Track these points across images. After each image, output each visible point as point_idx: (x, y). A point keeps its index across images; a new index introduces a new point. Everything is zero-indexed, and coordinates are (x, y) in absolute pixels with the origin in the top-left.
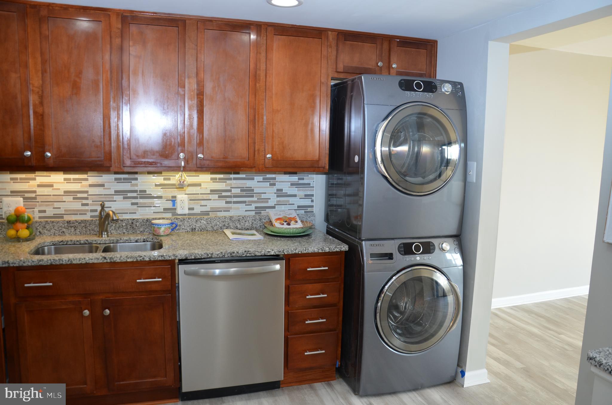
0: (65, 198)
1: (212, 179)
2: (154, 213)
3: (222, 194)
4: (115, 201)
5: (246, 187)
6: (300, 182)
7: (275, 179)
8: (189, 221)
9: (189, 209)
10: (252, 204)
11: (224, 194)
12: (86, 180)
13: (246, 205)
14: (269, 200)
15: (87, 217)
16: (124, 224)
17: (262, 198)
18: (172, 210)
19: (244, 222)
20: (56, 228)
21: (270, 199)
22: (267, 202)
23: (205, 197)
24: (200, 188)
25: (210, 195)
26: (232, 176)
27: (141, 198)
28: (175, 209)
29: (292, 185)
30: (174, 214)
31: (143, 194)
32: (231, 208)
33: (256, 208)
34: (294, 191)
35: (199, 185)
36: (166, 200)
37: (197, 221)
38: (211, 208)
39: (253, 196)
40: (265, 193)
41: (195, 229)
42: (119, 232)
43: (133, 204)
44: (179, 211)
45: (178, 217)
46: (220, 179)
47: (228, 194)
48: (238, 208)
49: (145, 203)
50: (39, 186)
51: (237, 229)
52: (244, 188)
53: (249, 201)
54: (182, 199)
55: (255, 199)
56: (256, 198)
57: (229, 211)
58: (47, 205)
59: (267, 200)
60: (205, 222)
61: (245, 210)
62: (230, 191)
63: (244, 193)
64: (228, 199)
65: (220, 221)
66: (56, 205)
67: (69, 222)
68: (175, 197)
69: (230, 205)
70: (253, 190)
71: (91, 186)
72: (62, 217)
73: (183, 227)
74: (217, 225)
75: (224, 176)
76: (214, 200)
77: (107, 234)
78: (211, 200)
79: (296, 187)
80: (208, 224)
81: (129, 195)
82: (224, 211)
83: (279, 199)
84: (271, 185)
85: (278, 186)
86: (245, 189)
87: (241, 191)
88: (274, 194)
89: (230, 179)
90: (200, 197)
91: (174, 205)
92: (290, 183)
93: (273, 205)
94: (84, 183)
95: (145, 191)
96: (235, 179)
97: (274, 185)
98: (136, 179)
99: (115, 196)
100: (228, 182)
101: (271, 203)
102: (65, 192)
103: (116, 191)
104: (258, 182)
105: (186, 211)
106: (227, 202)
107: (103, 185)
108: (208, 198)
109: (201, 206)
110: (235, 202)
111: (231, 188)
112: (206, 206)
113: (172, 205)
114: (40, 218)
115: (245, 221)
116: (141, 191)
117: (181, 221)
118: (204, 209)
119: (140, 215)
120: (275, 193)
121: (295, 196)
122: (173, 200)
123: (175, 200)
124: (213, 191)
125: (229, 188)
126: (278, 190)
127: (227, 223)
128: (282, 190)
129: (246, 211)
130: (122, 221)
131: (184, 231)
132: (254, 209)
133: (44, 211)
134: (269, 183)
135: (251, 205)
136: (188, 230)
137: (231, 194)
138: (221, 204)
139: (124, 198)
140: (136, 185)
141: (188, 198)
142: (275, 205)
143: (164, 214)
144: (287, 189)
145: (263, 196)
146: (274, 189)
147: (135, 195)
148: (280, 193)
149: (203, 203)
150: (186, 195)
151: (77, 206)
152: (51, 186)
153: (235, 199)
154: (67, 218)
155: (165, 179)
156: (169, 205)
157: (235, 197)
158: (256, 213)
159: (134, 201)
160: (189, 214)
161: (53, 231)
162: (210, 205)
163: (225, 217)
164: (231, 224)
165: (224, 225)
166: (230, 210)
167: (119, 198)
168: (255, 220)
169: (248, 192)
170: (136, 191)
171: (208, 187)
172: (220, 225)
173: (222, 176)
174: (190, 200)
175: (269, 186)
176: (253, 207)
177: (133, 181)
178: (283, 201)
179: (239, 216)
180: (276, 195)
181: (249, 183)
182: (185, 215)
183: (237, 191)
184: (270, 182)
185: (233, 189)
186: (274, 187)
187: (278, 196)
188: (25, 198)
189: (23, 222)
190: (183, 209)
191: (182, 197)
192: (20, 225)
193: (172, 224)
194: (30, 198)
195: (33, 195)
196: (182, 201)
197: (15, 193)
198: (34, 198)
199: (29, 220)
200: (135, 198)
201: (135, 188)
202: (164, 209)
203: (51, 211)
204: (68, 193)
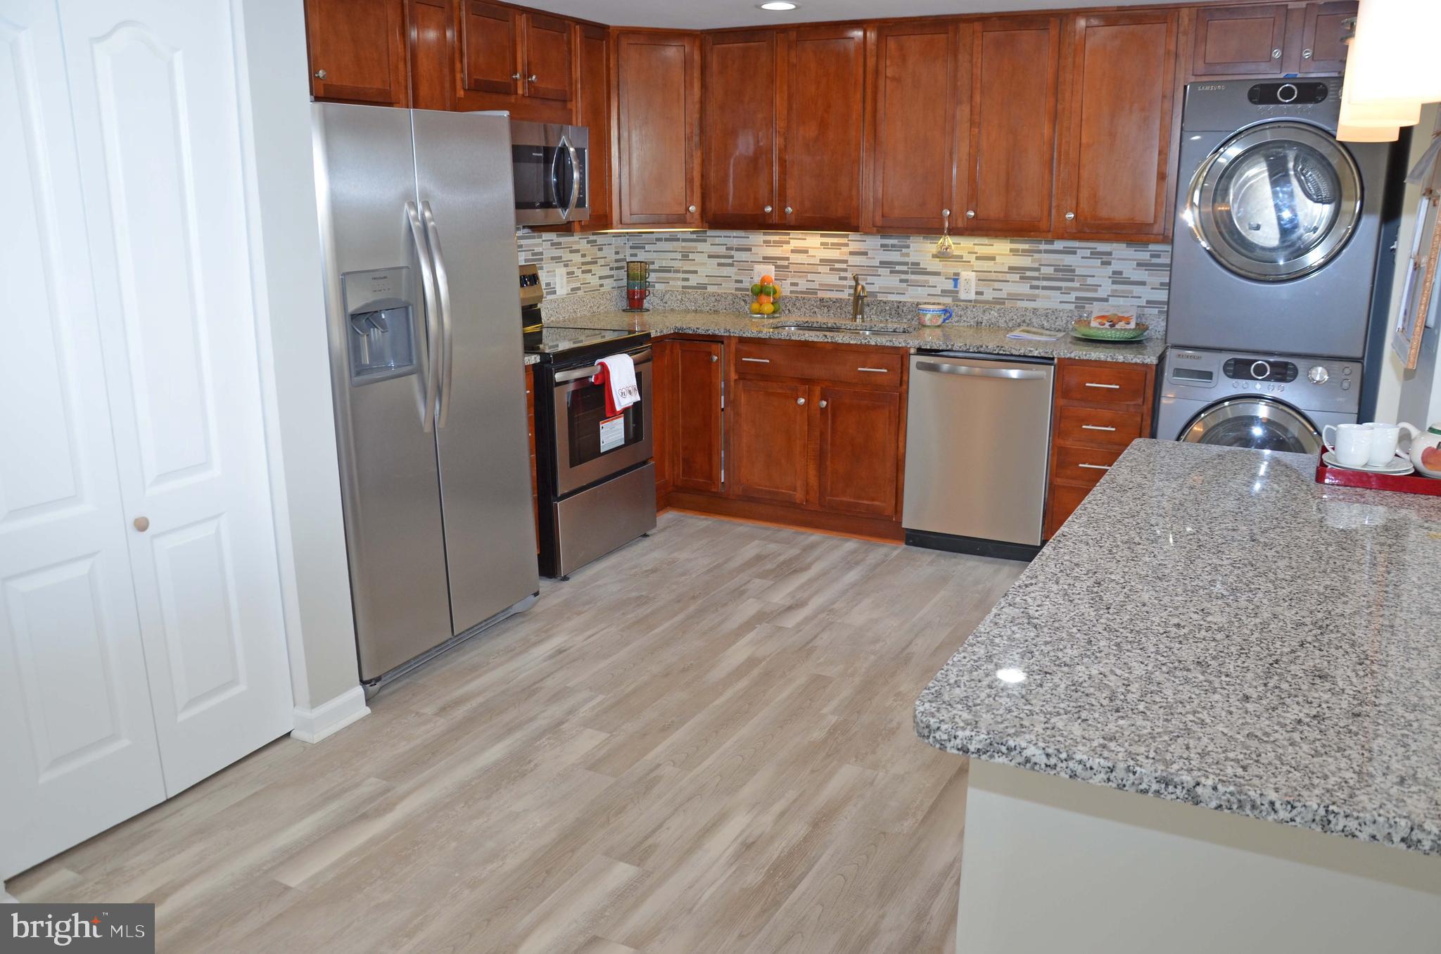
0: (820, 269)
1: (1011, 250)
2: (928, 295)
3: (1025, 273)
4: (880, 275)
5: (1063, 266)
6: (1152, 262)
7: (1110, 254)
8: (974, 310)
9: (977, 293)
10: (1072, 292)
11: (1028, 274)
12: (847, 245)
13: (1061, 293)
14: (1099, 288)
15: (839, 296)
16: (887, 308)
17: (1088, 283)
18: (953, 293)
19: (1054, 318)
20: (807, 307)
21: (1100, 286)
22: (1096, 291)
23: (1000, 276)
24: (994, 263)
25: (1008, 275)
26: (1043, 247)
27: (913, 273)
28: (957, 292)
29: (1138, 265)
30: (954, 298)
31: (916, 268)
32: (1037, 296)
33: (1077, 298)
34: (1141, 275)
35: (993, 259)
36: (946, 279)
37: (984, 311)
38: (1008, 294)
39: (1073, 280)
40: (1093, 276)
41: (981, 323)
42: (880, 318)
43: (901, 281)
44: (963, 296)
45: (959, 303)
46: (1024, 251)
47: (1036, 274)
48: (1049, 298)
49: (917, 281)
50: (793, 251)
51: (1043, 328)
52: (1059, 266)
53: (1066, 288)
54: (967, 278)
55: (1077, 284)
56: (1079, 284)
57: (1035, 301)
58: (800, 277)
59: (1095, 288)
60: (996, 314)
61: (1059, 300)
62: (1038, 270)
63: (1060, 275)
64: (1035, 283)
65: (1019, 314)
66: (810, 277)
67: (822, 300)
68: (958, 274)
69: (1037, 292)
70: (1074, 271)
71: (852, 253)
72: (816, 293)
73: (965, 319)
74: (1013, 320)
75: (1030, 247)
76: (1013, 282)
77: (863, 318)
78: (1008, 281)
79: (1146, 270)
80: (1000, 316)
81: (898, 268)
82: (1027, 300)
83: (1115, 287)
84: (1103, 263)
85: (1116, 266)
86: (1061, 267)
87: (1055, 270)
88: (1107, 279)
89: (1039, 252)
90: (994, 276)
91: (956, 286)
92: (1135, 262)
93: (1106, 297)
94: (845, 249)
95: (918, 264)
96: (1047, 251)
97: (1109, 263)
98: (908, 247)
99: (880, 269)
100: (1037, 256)
101: (1101, 293)
102: (821, 260)
103: (881, 263)
104: (1082, 258)
105: (972, 296)
106: (1032, 287)
107: (865, 254)
108: (1004, 279)
109: (993, 290)
110: (1044, 288)
111: (1040, 265)
112: (1001, 290)
113: (953, 285)
114: (791, 292)
115: (1056, 318)
116: (913, 264)
117: (963, 309)
118: (998, 295)
119: (911, 297)
120: (1110, 277)
121: (1143, 283)
123: (957, 279)
124: (1012, 269)
125: (1036, 265)
126: (1114, 273)
127: (1029, 318)
128: (1121, 273)
129: (1061, 302)
130: (885, 303)
131: (966, 324)
132: (1073, 300)
133: (796, 284)
134: (1100, 260)
135: (1069, 294)
136: (972, 323)
137: (1040, 274)
138: (1024, 288)
139: (891, 272)
140: (907, 255)
141: (977, 277)
142: (1108, 296)
143: (941, 298)
144: (1131, 272)
145: (1090, 281)
146: (1109, 270)
147: (904, 268)
148: (1117, 278)
149: (997, 285)
150: (974, 273)
151: (833, 279)
152: (806, 252)
153: (1045, 283)
154: (821, 294)
156: (949, 285)
157: (1045, 279)
158: (1076, 307)
159: (904, 277)
160: (976, 301)
161: (804, 310)
162: (1008, 289)
163: (1026, 309)
164: (1034, 320)
165: (1024, 321)
166: (1037, 300)
167: (884, 271)
168: (1071, 317)
169: (1067, 273)
170: (906, 264)
171: (1005, 262)
172: (1018, 321)
173: (1026, 246)
174: (979, 280)
175: (1099, 264)
176: (1072, 296)
177: (903, 249)
178: (1123, 291)
179: (1047, 309)
180: (1111, 280)
181: (1068, 260)
182: (970, 301)
183: (1050, 270)
184: (1101, 258)
185: (1042, 267)
186: (1109, 267)
187: (1114, 283)
188: (777, 267)
189: (768, 294)
190: (968, 292)
191: (967, 275)
192: (764, 298)
193: (945, 311)
194: (782, 266)
195: (786, 263)
196: (967, 281)
197: (767, 260)
198: (787, 267)
199: (775, 292)
200: (906, 273)
201: (906, 259)
202: (943, 291)
203: (804, 284)
204: (824, 261)
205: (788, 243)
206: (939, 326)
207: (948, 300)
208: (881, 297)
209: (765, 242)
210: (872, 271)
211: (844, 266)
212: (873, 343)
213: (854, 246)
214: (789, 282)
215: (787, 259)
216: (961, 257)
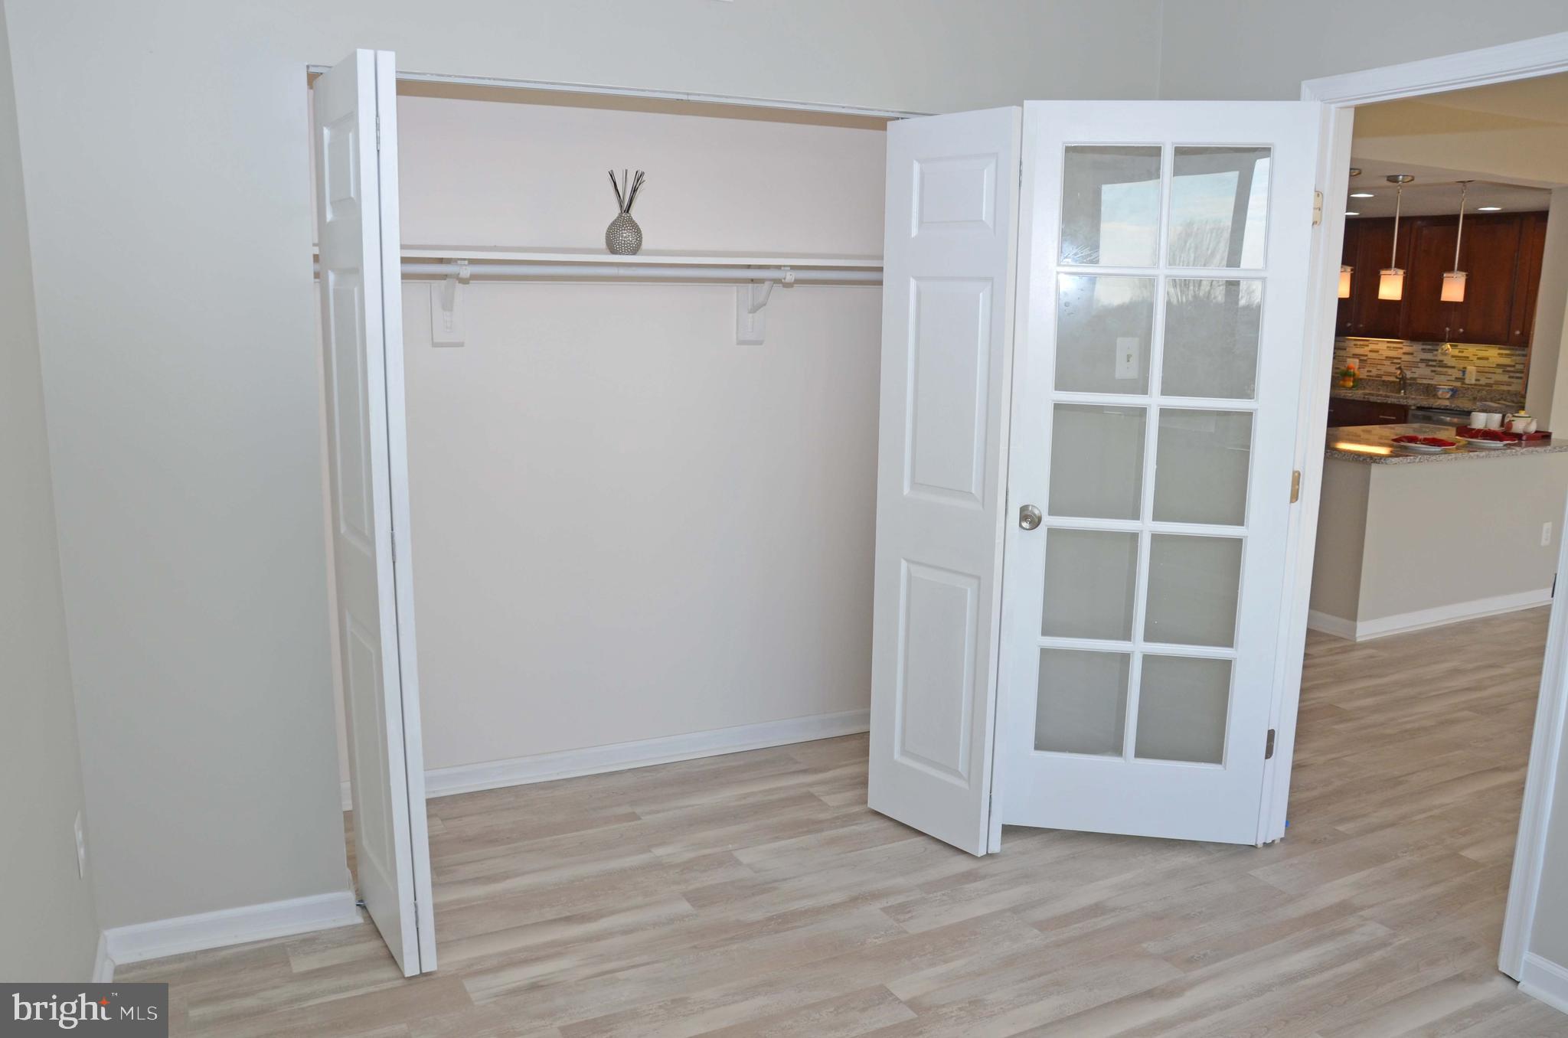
0: (1385, 362)
1: (1499, 354)
2: (1446, 380)
4: (1419, 368)
8: (1472, 390)
9: (1476, 380)
12: (1401, 348)
15: (1392, 379)
16: (1421, 387)
18: (1461, 380)
20: (1372, 385)
23: (1491, 370)
24: (1488, 361)
25: (1496, 369)
27: (1439, 367)
28: (1464, 379)
30: (1463, 383)
31: (1441, 364)
35: (1487, 358)
36: (1458, 371)
37: (1478, 391)
38: (1495, 381)
41: (1476, 398)
43: (1433, 371)
44: (1467, 381)
45: (1464, 386)
46: (1504, 354)
49: (1441, 372)
50: (1370, 351)
58: (1373, 367)
60: (1485, 393)
62: (1514, 366)
65: (1498, 394)
66: (1379, 367)
67: (1384, 381)
69: (1512, 380)
71: (1404, 353)
72: (1381, 377)
73: (1467, 396)
75: (1508, 352)
77: (1405, 392)
78: (1496, 373)
80: (1487, 395)
81: (1431, 363)
82: (1505, 385)
90: (1487, 370)
91: (1464, 375)
94: (1401, 350)
98: (1437, 350)
99: (1419, 364)
100: (1512, 358)
102: (1387, 357)
103: (1421, 360)
105: (1473, 382)
106: (1510, 377)
107: (1412, 354)
108: (1493, 372)
109: (1486, 378)
112: (1491, 378)
114: (1368, 376)
116: (1439, 360)
117: (1466, 390)
118: (1488, 381)
119: (1435, 381)
122: (1464, 370)
124: (1499, 366)
125: (1513, 364)
127: (1504, 396)
130: (1419, 384)
131: (1467, 399)
133: (1370, 371)
136: (1471, 398)
139: (1427, 366)
140: (1436, 355)
141: (1476, 370)
143: (1453, 382)
147: (1434, 363)
149: (1488, 375)
150: (1475, 368)
151: (1392, 369)
152: (1377, 352)
154: (1385, 378)
155: (1460, 352)
156: (1460, 375)
159: (1433, 369)
162: (1495, 378)
167: (1422, 365)
170: (1435, 361)
171: (1494, 361)
174: (1477, 372)
177: (1434, 352)
182: (1471, 385)
188: (1360, 360)
189: (1350, 376)
190: (1471, 378)
191: (1471, 369)
192: (1347, 378)
193: (1452, 390)
194: (1363, 360)
195: (1365, 358)
196: (1470, 373)
197: (1355, 356)
198: (1366, 360)
199: (1354, 375)
200: (1434, 366)
201: (1436, 358)
202: (1456, 378)
203: (1374, 372)
204: (1387, 358)
205: (1367, 346)
206: (1448, 399)
207: (1458, 384)
208: (1419, 381)
209: (1355, 345)
210: (1415, 365)
211: (1399, 361)
212: (1389, 402)
213: (1406, 349)
214: (1366, 370)
215: (1366, 356)
216: (1468, 357)
